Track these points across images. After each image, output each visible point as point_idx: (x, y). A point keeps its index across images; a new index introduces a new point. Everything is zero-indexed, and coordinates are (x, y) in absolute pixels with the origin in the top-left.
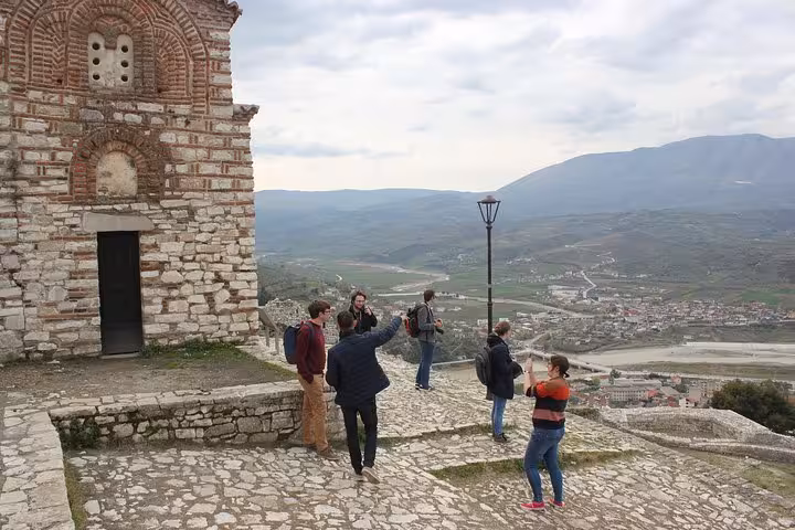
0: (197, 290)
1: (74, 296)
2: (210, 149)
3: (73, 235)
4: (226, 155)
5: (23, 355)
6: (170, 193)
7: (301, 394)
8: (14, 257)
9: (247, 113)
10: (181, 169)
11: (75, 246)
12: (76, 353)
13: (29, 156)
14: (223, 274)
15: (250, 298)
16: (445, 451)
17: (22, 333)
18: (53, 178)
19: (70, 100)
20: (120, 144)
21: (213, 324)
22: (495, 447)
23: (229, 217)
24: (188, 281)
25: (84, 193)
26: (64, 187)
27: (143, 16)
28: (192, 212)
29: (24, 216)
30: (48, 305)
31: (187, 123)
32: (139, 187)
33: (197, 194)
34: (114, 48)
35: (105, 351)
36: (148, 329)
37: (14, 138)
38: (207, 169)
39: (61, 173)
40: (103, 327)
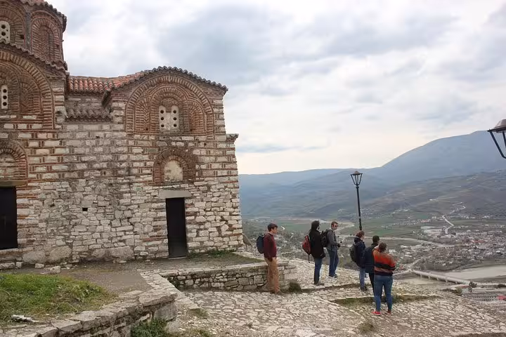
0: (213, 225)
1: (156, 229)
2: (216, 156)
3: (155, 200)
4: (224, 159)
5: (134, 258)
6: (198, 179)
7: (267, 267)
8: (130, 211)
9: (233, 138)
10: (203, 167)
11: (155, 205)
12: (157, 256)
13: (136, 164)
14: (225, 217)
15: (238, 229)
16: (336, 294)
17: (133, 247)
18: (146, 174)
19: (152, 138)
20: (175, 157)
21: (220, 242)
22: (361, 293)
23: (227, 189)
24: (208, 221)
25: (159, 180)
26: (151, 178)
27: (183, 96)
28: (209, 187)
29: (134, 192)
30: (144, 234)
31: (205, 144)
32: (184, 177)
33: (211, 178)
34: (170, 112)
35: (170, 255)
36: (190, 244)
37: (129, 157)
38: (216, 166)
39: (149, 172)
40: (170, 244)
